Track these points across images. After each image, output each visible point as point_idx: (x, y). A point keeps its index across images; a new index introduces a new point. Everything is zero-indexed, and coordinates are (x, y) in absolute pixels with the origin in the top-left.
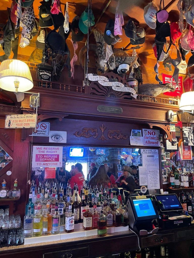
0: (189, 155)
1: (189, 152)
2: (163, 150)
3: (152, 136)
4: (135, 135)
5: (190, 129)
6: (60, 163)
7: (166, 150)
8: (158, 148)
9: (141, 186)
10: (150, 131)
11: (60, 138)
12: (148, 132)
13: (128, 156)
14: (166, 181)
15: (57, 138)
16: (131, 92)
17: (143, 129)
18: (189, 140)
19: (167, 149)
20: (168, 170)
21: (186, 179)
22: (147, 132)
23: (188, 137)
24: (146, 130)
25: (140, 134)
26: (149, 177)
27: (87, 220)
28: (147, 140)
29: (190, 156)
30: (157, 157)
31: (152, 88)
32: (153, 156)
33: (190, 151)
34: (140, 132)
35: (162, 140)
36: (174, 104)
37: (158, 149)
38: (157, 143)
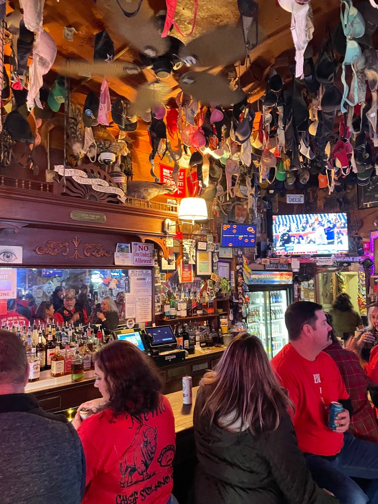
0: (190, 276)
1: (189, 272)
2: (157, 271)
3: (144, 252)
6: (13, 292)
7: (161, 271)
8: (151, 268)
9: (127, 319)
10: (141, 245)
11: (12, 255)
12: (140, 247)
13: (111, 280)
14: (160, 311)
15: (8, 257)
16: (117, 193)
17: (133, 243)
19: (163, 269)
20: (162, 296)
21: (183, 306)
22: (138, 246)
24: (137, 244)
25: (128, 249)
26: (138, 307)
27: (57, 364)
28: (137, 257)
30: (149, 279)
31: (145, 187)
32: (144, 279)
33: (191, 271)
34: (128, 247)
35: (156, 257)
36: (172, 210)
38: (150, 262)
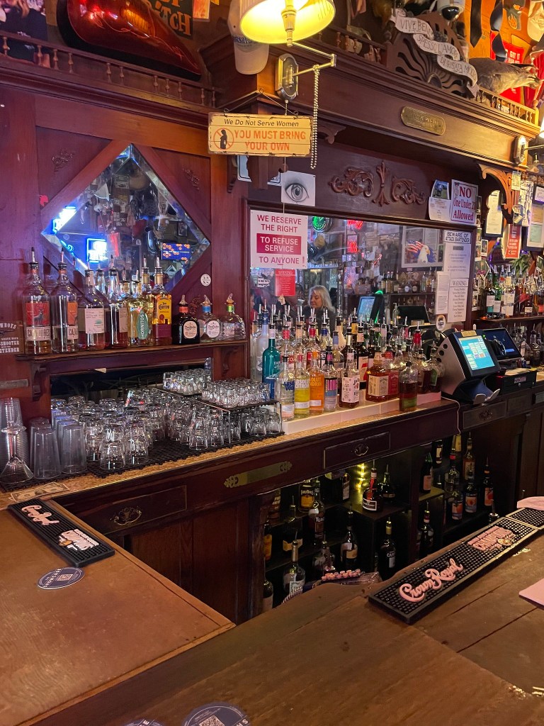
0: (516, 248)
1: (516, 241)
2: (479, 235)
3: (465, 199)
4: (438, 194)
5: (529, 186)
6: (303, 258)
7: (484, 235)
8: (472, 229)
9: (438, 315)
10: (463, 187)
11: (302, 190)
12: (461, 188)
13: (422, 246)
14: (476, 305)
15: (297, 193)
16: (469, 76)
17: (453, 181)
18: (524, 213)
19: (487, 232)
20: (482, 279)
21: (509, 298)
22: (459, 189)
23: (523, 205)
24: (458, 184)
25: (446, 193)
26: (452, 296)
27: (381, 381)
28: (457, 208)
29: (517, 250)
30: (468, 247)
31: (497, 71)
32: (461, 248)
33: (518, 239)
34: (446, 189)
35: (479, 211)
37: (471, 232)
38: (471, 217)
